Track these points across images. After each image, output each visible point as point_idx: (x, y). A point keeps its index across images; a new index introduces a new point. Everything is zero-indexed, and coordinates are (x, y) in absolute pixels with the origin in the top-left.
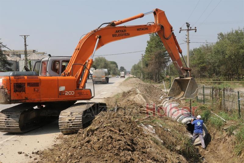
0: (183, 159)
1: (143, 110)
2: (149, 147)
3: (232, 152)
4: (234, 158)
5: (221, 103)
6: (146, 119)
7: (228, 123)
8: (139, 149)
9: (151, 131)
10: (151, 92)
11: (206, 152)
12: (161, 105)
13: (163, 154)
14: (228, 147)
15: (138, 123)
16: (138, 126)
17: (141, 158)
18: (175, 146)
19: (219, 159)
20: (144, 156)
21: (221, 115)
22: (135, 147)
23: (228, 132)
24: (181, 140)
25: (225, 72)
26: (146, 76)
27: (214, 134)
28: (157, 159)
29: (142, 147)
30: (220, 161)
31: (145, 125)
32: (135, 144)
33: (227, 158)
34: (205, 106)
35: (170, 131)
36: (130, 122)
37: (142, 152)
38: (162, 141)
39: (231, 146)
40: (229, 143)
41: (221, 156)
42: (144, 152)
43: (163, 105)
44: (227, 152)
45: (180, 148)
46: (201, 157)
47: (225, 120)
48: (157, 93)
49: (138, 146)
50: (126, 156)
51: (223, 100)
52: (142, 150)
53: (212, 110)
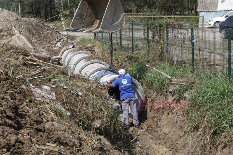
0: (107, 143)
1: (30, 60)
2: (50, 119)
3: (183, 128)
4: (186, 137)
5: (162, 49)
6: (37, 74)
7: (175, 81)
8: (31, 125)
9: (49, 96)
10: (39, 35)
11: (140, 131)
12: (58, 57)
13: (73, 133)
14: (175, 120)
15: (23, 81)
16: (24, 87)
17: (34, 140)
18: (92, 121)
19: (162, 141)
20: (41, 136)
21: (163, 69)
22: (22, 122)
23: (176, 96)
24: (101, 110)
25: (163, 4)
26: (27, 10)
27: (153, 101)
28: (65, 142)
29: (35, 122)
30: (164, 145)
31: (36, 85)
32: (22, 116)
33: (175, 137)
34: (136, 56)
35: (81, 96)
36: (7, 79)
37: (37, 129)
38: (69, 114)
39: (181, 118)
40: (178, 114)
41: (164, 135)
42: (39, 130)
43: (63, 57)
44: (174, 129)
45: (100, 124)
46: (132, 139)
47: (170, 77)
48: (51, 37)
49: (28, 119)
50: (7, 135)
51: (166, 45)
52: (35, 126)
53: (148, 62)
